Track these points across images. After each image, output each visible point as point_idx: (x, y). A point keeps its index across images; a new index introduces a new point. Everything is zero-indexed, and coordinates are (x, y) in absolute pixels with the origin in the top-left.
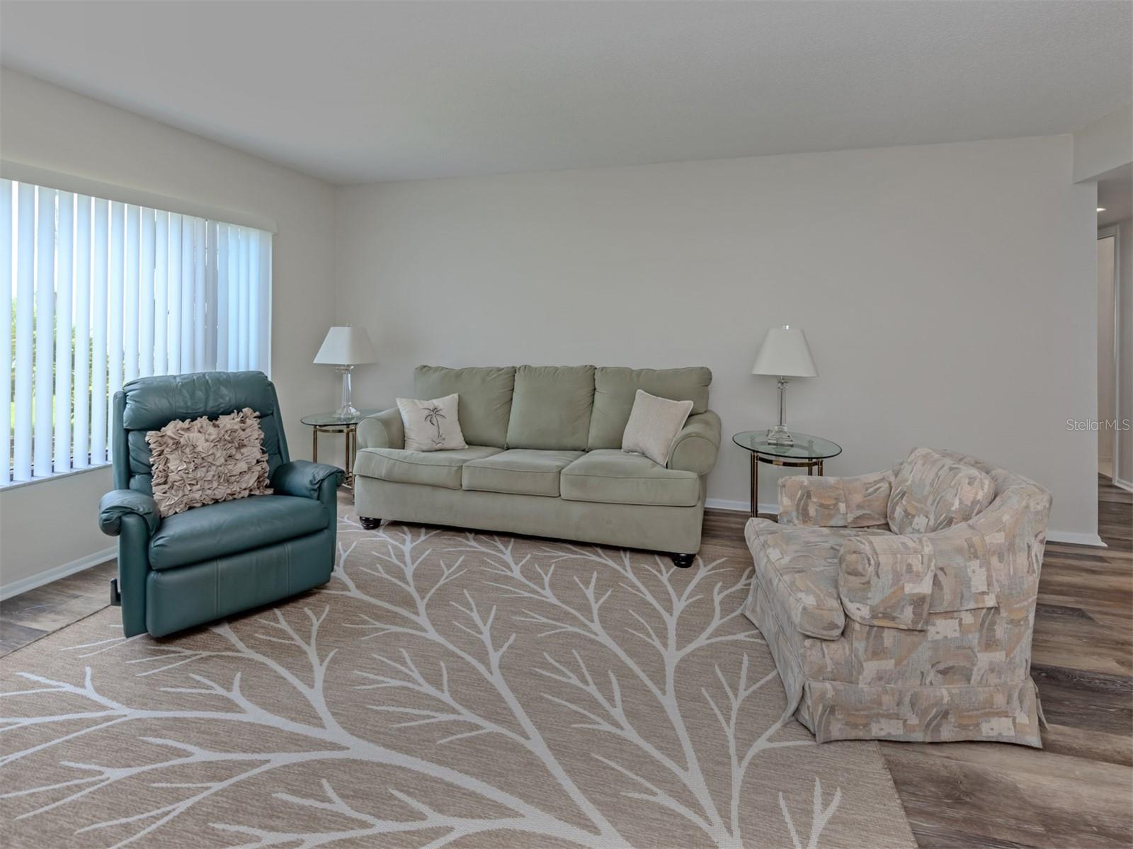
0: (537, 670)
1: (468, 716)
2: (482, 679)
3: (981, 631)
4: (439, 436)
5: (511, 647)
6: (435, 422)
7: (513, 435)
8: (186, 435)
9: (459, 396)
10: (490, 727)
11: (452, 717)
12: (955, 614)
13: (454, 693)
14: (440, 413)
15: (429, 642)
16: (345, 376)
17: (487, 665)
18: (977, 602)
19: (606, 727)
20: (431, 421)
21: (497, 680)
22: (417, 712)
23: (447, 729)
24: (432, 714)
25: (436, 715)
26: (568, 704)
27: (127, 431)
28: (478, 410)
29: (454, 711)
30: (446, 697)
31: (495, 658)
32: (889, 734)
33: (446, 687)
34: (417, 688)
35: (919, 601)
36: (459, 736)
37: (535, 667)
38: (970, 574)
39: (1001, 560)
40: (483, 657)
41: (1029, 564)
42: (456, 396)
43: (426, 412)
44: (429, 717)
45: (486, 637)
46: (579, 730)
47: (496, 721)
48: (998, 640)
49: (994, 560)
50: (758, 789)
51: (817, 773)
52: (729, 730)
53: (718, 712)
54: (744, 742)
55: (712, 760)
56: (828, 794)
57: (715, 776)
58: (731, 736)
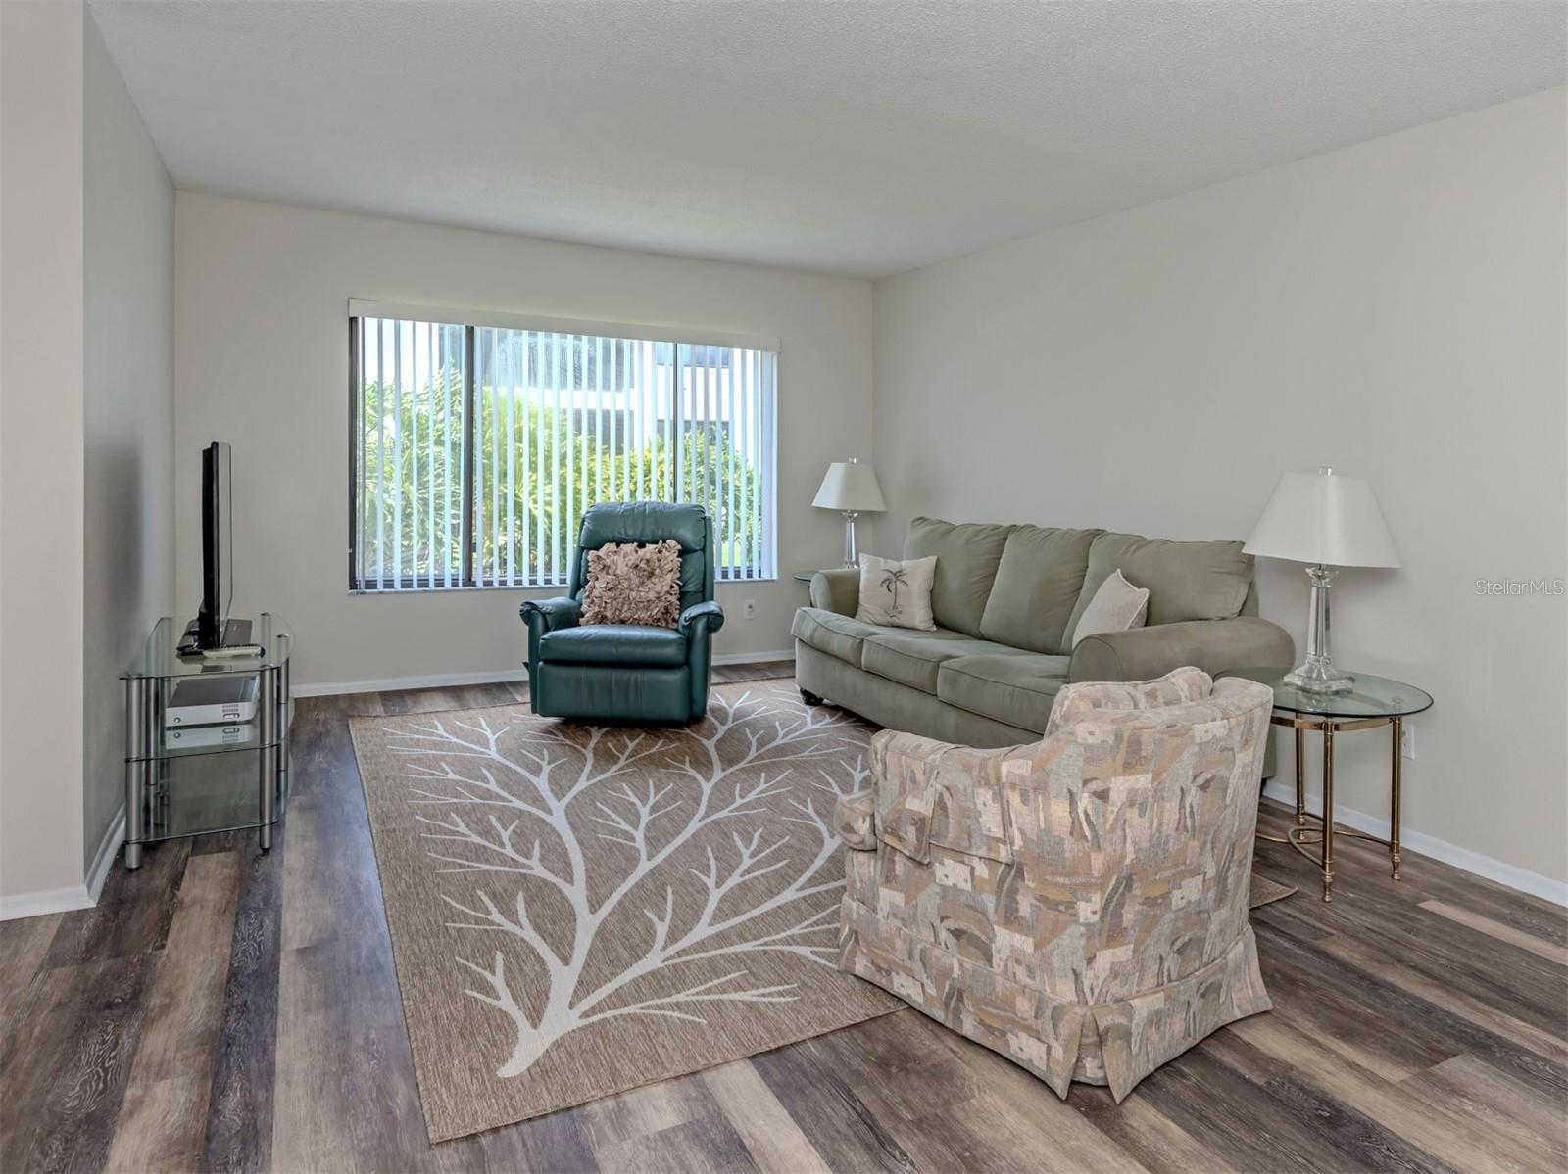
0: (734, 834)
2: (687, 821)
3: (998, 894)
4: (895, 607)
5: (745, 814)
6: (892, 588)
7: (988, 622)
8: (612, 557)
9: (938, 560)
11: (629, 829)
12: (966, 858)
14: (904, 578)
15: (697, 788)
16: (848, 524)
17: (707, 816)
18: (989, 849)
19: (711, 881)
20: (888, 586)
21: (695, 826)
27: (583, 549)
28: (954, 580)
31: (721, 815)
32: (910, 996)
35: (920, 823)
37: (736, 832)
38: (980, 807)
39: (1025, 801)
41: (1073, 823)
42: (933, 559)
43: (887, 575)
45: (741, 802)
48: (1021, 917)
49: (1015, 799)
50: (736, 961)
51: (804, 984)
52: (796, 930)
53: (814, 919)
54: (791, 941)
55: (741, 933)
56: (780, 994)
57: (722, 939)
58: (789, 933)
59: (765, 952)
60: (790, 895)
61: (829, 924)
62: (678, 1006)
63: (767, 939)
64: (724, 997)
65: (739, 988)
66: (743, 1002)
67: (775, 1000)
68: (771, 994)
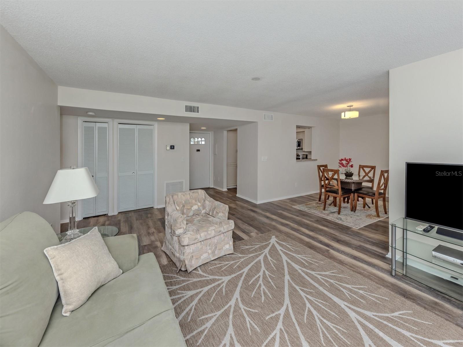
0: (271, 297)
1: (303, 294)
2: (292, 304)
5: (273, 312)
10: (297, 288)
11: (308, 296)
13: (305, 304)
15: (309, 340)
17: (287, 309)
19: (267, 272)
21: (287, 301)
22: (320, 305)
23: (310, 293)
24: (314, 301)
25: (313, 300)
26: (271, 282)
29: (307, 298)
30: (308, 305)
31: (282, 311)
33: (307, 309)
34: (318, 315)
36: (308, 290)
37: (271, 299)
40: (287, 315)
44: (316, 300)
45: (280, 325)
46: (274, 275)
47: (295, 288)
50: (252, 252)
51: (239, 249)
52: (242, 260)
53: (239, 263)
54: (244, 257)
55: (253, 258)
56: (243, 248)
57: (257, 256)
58: (244, 259)
59: (247, 255)
60: (246, 270)
61: (236, 262)
62: (258, 245)
63: (248, 257)
64: (251, 247)
65: (250, 248)
66: (248, 246)
67: (243, 247)
68: (244, 247)
